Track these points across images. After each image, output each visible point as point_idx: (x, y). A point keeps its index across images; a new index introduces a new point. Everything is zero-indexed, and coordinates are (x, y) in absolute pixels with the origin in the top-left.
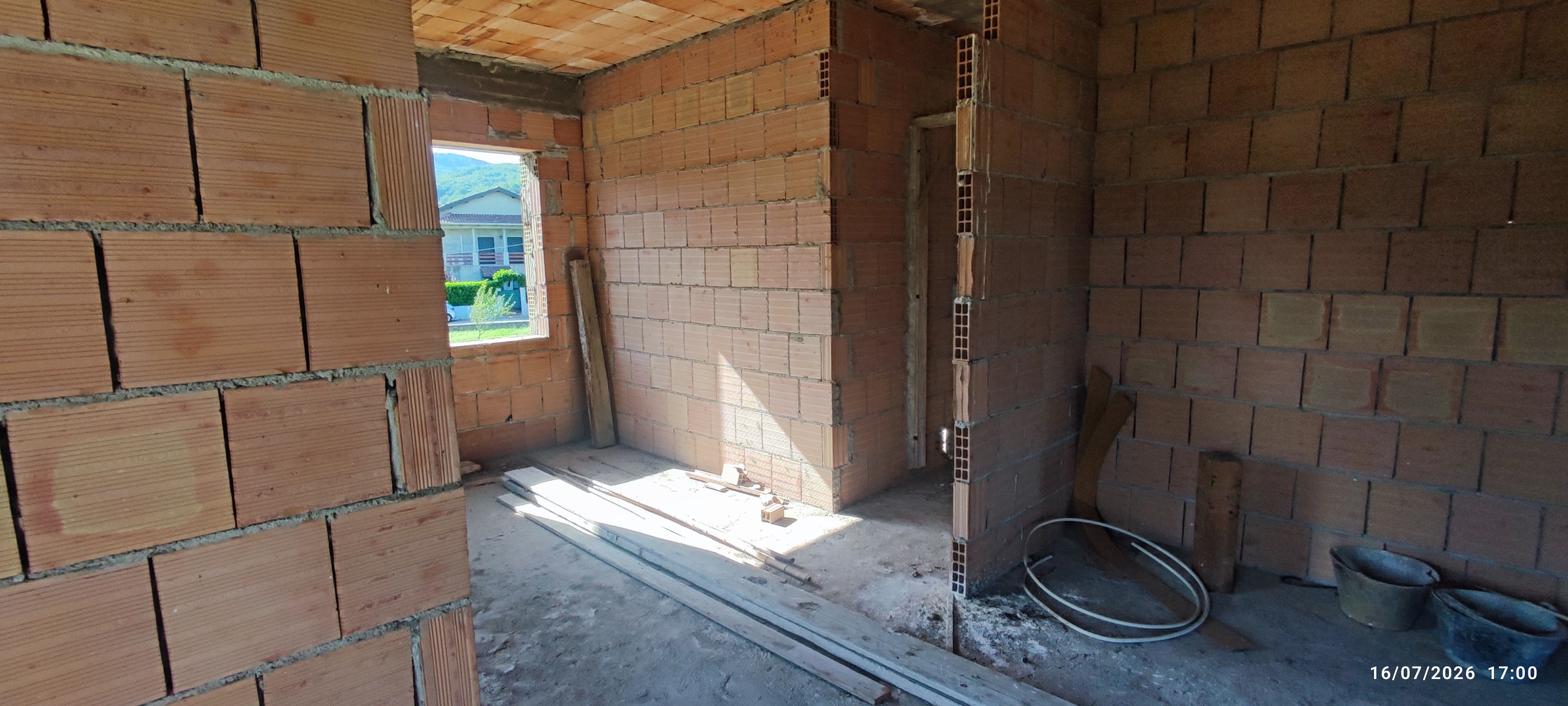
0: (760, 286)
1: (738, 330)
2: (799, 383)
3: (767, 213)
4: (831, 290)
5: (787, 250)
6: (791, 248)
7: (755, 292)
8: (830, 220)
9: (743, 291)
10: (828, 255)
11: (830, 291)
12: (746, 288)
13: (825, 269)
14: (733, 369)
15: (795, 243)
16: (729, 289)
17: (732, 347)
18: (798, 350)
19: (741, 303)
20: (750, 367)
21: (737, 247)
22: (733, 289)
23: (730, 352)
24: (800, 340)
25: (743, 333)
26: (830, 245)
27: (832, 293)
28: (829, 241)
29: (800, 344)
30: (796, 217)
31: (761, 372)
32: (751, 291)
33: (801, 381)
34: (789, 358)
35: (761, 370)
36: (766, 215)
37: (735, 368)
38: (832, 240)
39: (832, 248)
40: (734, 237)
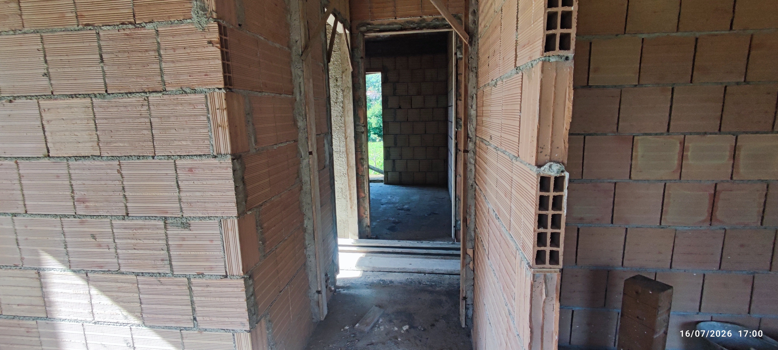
0: (104, 154)
1: (72, 219)
2: (190, 283)
3: (102, 43)
4: (231, 155)
5: (147, 99)
6: (153, 97)
7: (97, 163)
8: (220, 56)
9: (72, 163)
10: (221, 104)
11: (229, 157)
12: (77, 158)
13: (219, 126)
14: (70, 273)
15: (161, 88)
16: (46, 160)
17: (65, 242)
18: (184, 239)
19: (71, 179)
20: (102, 267)
21: (51, 96)
22: (52, 160)
23: (63, 249)
24: (186, 225)
25: (82, 223)
26: (223, 91)
27: (233, 160)
28: (222, 86)
29: (187, 232)
30: (158, 50)
31: (123, 273)
32: (87, 162)
33: (192, 280)
34: (168, 250)
35: (122, 270)
36: (100, 47)
37: (74, 271)
38: (225, 84)
39: (226, 95)
40: (45, 82)
